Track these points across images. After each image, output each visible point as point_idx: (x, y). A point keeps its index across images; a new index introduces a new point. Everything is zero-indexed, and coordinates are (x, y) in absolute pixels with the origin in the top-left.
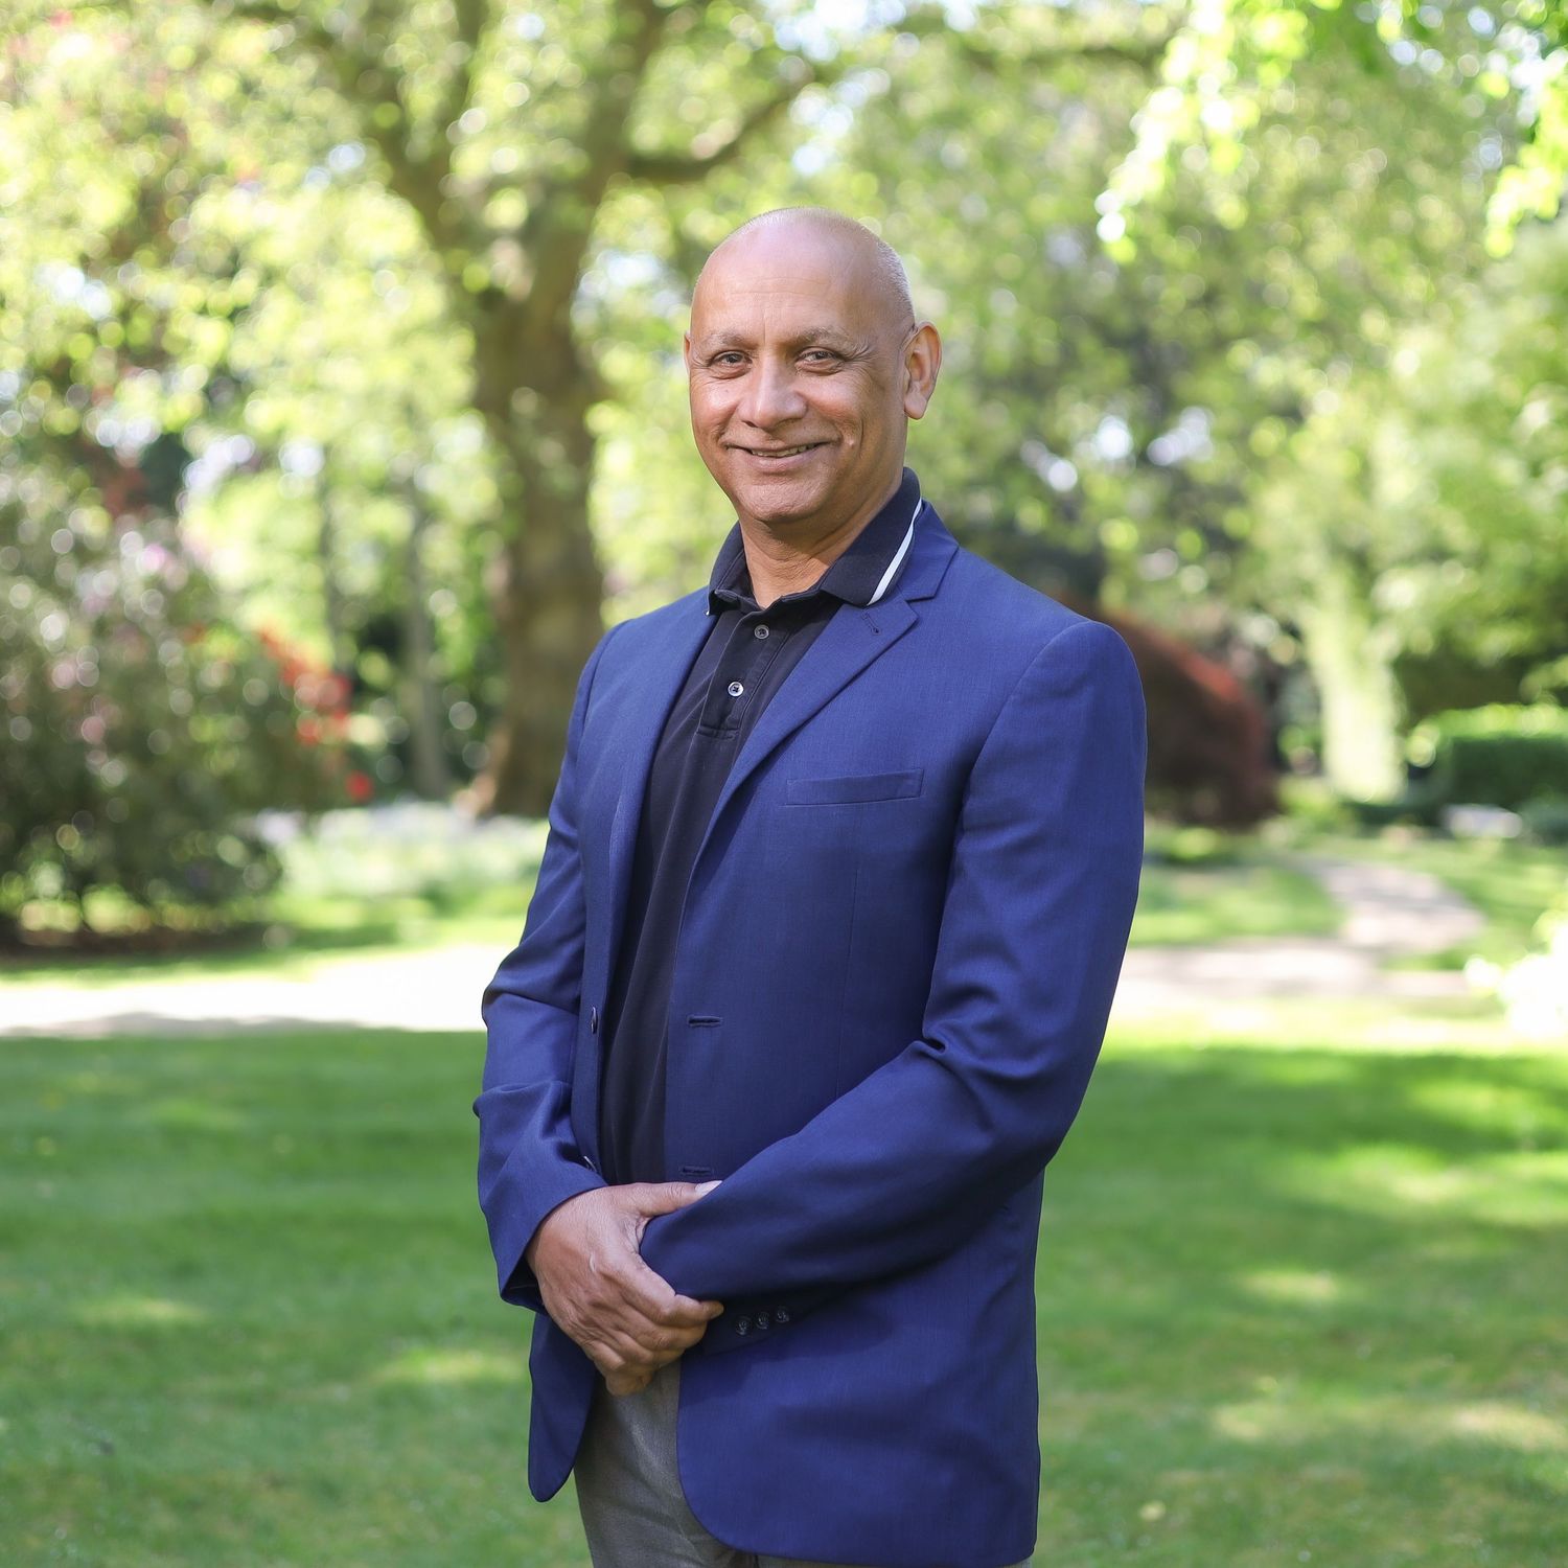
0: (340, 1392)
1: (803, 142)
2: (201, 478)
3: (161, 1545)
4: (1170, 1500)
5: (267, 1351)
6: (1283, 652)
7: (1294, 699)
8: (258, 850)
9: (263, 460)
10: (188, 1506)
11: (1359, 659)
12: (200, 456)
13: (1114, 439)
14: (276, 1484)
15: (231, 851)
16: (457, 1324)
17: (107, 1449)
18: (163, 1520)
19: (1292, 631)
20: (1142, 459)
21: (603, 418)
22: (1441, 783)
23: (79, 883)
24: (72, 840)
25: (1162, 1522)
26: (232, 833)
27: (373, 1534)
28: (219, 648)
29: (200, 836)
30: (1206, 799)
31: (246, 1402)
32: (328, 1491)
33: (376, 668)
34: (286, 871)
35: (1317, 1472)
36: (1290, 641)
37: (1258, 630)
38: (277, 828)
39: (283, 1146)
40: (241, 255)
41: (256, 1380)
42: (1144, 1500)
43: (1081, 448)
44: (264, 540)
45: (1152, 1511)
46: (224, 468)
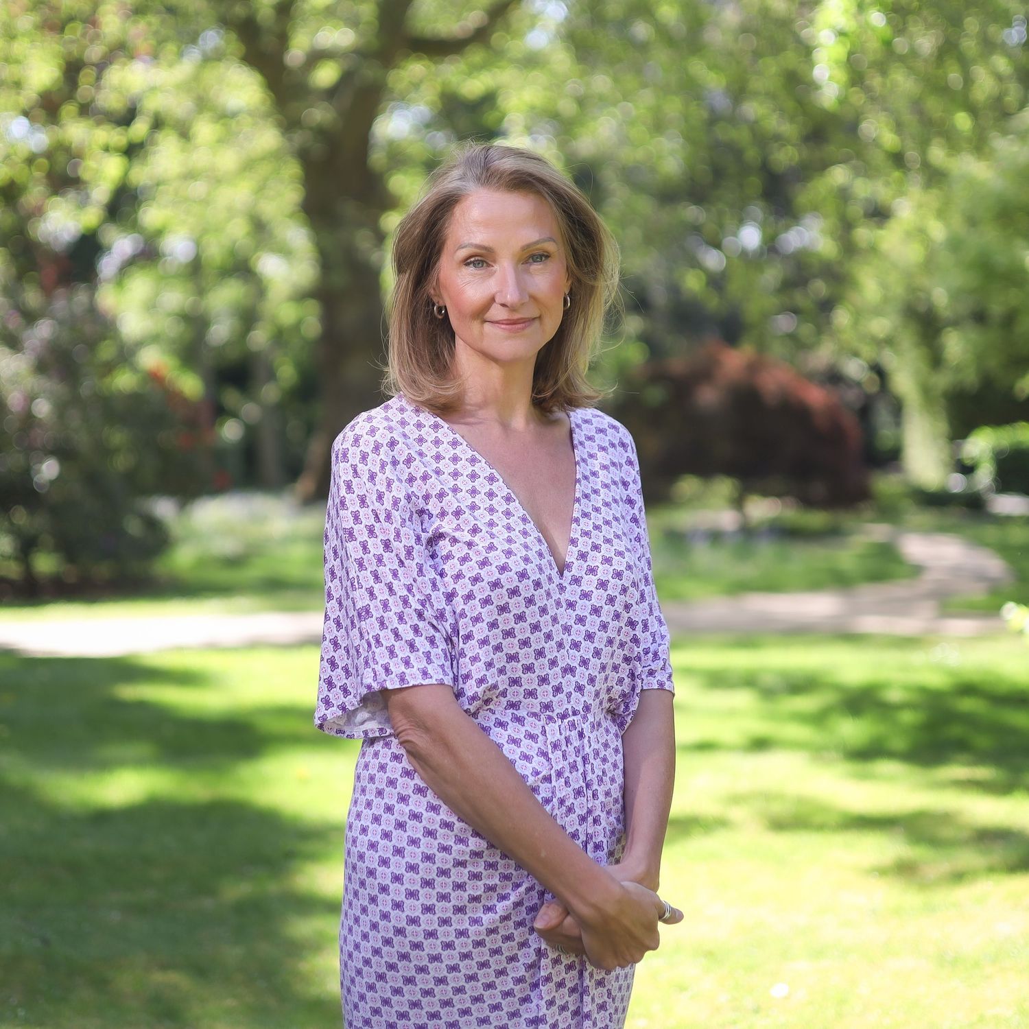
1: (532, 26)
2: (108, 265)
3: (83, 1009)
4: (792, 983)
5: (157, 874)
6: (871, 385)
7: (883, 416)
8: (151, 524)
9: (149, 253)
12: (109, 248)
13: (751, 236)
15: (134, 527)
17: (46, 942)
19: (879, 371)
20: (771, 247)
21: (391, 221)
22: (985, 476)
23: (27, 546)
24: (21, 517)
25: (786, 999)
26: (133, 513)
27: (231, 1003)
28: (124, 380)
30: (819, 488)
31: (142, 910)
33: (231, 397)
36: (876, 377)
37: (854, 369)
38: (164, 508)
40: (138, 107)
41: (150, 895)
42: (772, 983)
43: (728, 241)
44: (151, 306)
45: (779, 991)
46: (126, 257)
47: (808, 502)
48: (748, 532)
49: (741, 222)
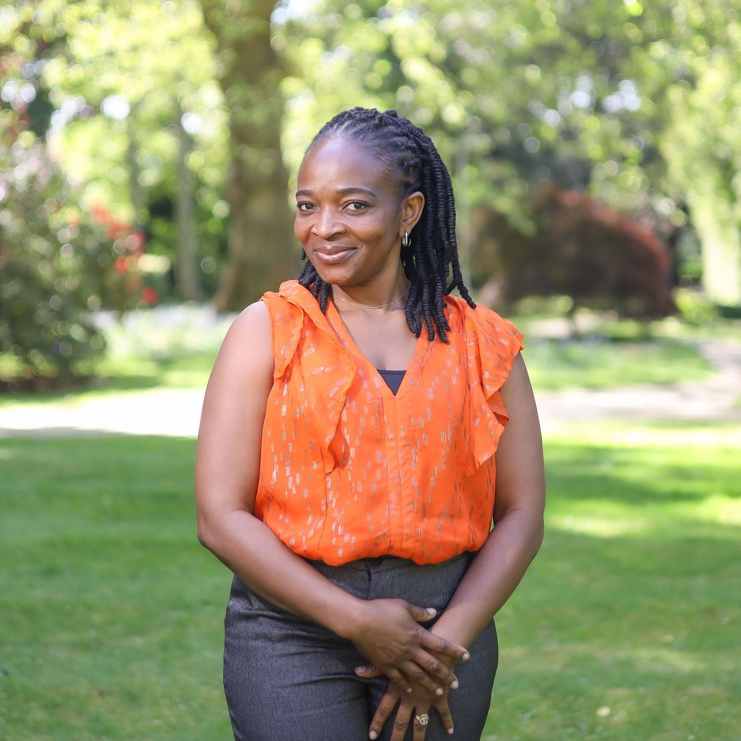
0: (139, 642)
2: (58, 121)
3: (36, 728)
4: (613, 707)
5: (96, 618)
6: (679, 220)
7: (686, 245)
8: (92, 331)
9: (93, 110)
10: (52, 707)
11: (723, 224)
12: (59, 109)
13: (581, 97)
14: (102, 694)
15: (77, 333)
16: (205, 603)
18: (38, 714)
19: (684, 208)
20: (598, 108)
21: (290, 85)
25: (609, 716)
26: (78, 322)
27: (158, 722)
28: (70, 215)
29: (59, 324)
30: (636, 304)
31: (86, 647)
32: (132, 698)
33: (160, 228)
34: (108, 344)
35: (698, 690)
36: (683, 213)
37: (664, 206)
38: (104, 321)
39: (106, 501)
41: (92, 634)
42: (598, 706)
43: (562, 103)
44: (95, 155)
45: (604, 712)
46: (72, 114)
47: (625, 315)
48: (577, 337)
49: (573, 88)
